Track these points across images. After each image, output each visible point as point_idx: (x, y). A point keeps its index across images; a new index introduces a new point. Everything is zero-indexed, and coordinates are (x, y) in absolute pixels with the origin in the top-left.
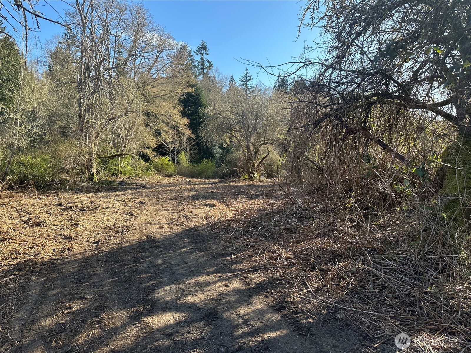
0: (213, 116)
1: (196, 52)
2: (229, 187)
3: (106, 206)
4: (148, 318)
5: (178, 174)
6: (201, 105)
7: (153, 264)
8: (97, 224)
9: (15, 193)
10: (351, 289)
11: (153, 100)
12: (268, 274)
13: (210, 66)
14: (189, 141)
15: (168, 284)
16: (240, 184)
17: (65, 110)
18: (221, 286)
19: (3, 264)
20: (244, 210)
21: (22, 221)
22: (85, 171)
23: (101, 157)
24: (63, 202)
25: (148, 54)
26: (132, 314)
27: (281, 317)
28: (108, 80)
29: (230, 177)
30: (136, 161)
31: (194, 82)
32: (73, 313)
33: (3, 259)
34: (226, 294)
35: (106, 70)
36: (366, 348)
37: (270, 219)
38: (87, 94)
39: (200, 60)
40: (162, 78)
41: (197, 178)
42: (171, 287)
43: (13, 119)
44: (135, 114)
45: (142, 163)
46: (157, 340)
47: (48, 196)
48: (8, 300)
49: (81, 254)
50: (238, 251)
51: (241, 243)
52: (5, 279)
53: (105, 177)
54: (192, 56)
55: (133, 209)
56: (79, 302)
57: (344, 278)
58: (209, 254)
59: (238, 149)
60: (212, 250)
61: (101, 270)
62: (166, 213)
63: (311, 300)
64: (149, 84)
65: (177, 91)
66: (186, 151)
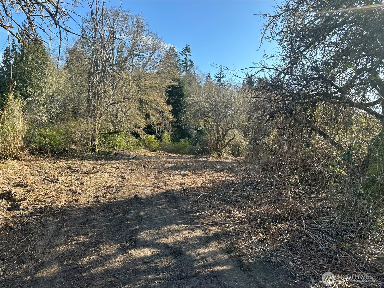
0: (191, 105)
1: (181, 53)
2: (201, 162)
3: (105, 171)
4: (132, 250)
5: (161, 149)
6: (183, 96)
7: (137, 215)
8: (97, 184)
9: (35, 157)
10: (285, 243)
11: (145, 90)
12: (223, 228)
13: (192, 65)
14: (172, 124)
15: (148, 229)
16: (210, 160)
17: (77, 95)
18: (187, 234)
19: (29, 208)
20: (210, 180)
21: (42, 178)
22: (89, 143)
23: (102, 133)
24: (72, 166)
25: (143, 54)
26: (121, 248)
27: (229, 257)
28: (111, 73)
29: (202, 154)
30: (129, 138)
31: (178, 77)
32: (79, 244)
33: (29, 204)
34: (190, 239)
35: (110, 66)
36: (289, 282)
37: (230, 188)
38: (94, 84)
39: (184, 60)
40: (153, 73)
41: (176, 153)
42: (150, 232)
43: (38, 100)
44: (131, 100)
45: (134, 139)
46: (137, 265)
47: (60, 161)
48: (33, 232)
49: (85, 205)
50: (202, 209)
51: (205, 204)
52: (31, 218)
53: (104, 149)
54: (178, 56)
55: (125, 175)
56: (84, 237)
57: (281, 235)
58: (180, 211)
59: (210, 131)
60: (183, 208)
61: (99, 217)
62: (149, 179)
63: (253, 248)
64: (143, 78)
65: (165, 84)
66: (169, 131)
